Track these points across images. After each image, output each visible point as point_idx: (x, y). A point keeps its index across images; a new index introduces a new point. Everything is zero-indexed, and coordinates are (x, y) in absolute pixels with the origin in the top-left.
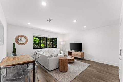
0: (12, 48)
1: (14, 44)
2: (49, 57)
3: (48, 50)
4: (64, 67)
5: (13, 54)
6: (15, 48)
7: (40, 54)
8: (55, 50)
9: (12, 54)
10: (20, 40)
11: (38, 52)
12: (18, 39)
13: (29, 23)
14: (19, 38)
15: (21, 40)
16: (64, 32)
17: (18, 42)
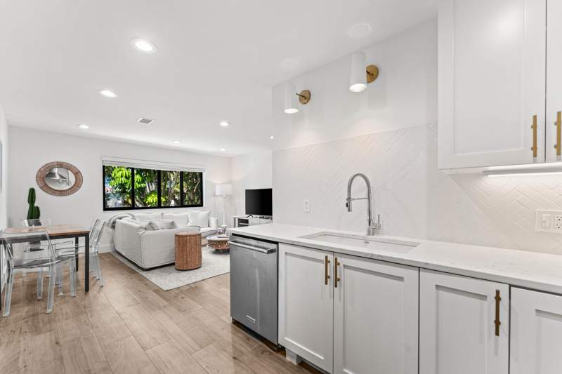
0: (28, 206)
1: (32, 192)
2: (141, 228)
3: (162, 214)
4: (185, 257)
5: (29, 222)
6: (36, 205)
7: (124, 225)
8: (187, 213)
9: (26, 221)
10: (58, 177)
11: (120, 219)
12: (51, 174)
13: (84, 127)
14: (56, 170)
15: (62, 177)
16: (223, 150)
17: (46, 185)
